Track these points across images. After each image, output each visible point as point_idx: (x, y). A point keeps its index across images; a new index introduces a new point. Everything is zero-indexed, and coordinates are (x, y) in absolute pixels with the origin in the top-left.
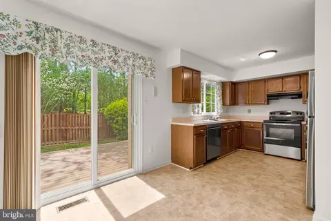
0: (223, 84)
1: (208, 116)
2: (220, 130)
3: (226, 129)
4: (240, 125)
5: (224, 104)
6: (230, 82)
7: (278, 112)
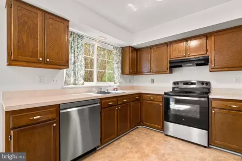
0: (123, 50)
5: (123, 73)
6: (130, 47)
7: (181, 82)
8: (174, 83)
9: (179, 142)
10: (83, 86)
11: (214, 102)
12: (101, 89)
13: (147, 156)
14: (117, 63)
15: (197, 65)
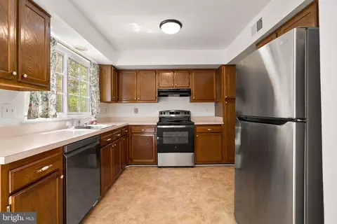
0: (101, 68)
1: (72, 121)
2: (99, 147)
3: (109, 142)
4: (127, 133)
5: (102, 100)
6: (112, 66)
7: (167, 111)
8: (161, 113)
9: (173, 170)
10: (55, 119)
11: (198, 128)
12: (79, 122)
13: (155, 189)
14: (95, 86)
15: (181, 96)
